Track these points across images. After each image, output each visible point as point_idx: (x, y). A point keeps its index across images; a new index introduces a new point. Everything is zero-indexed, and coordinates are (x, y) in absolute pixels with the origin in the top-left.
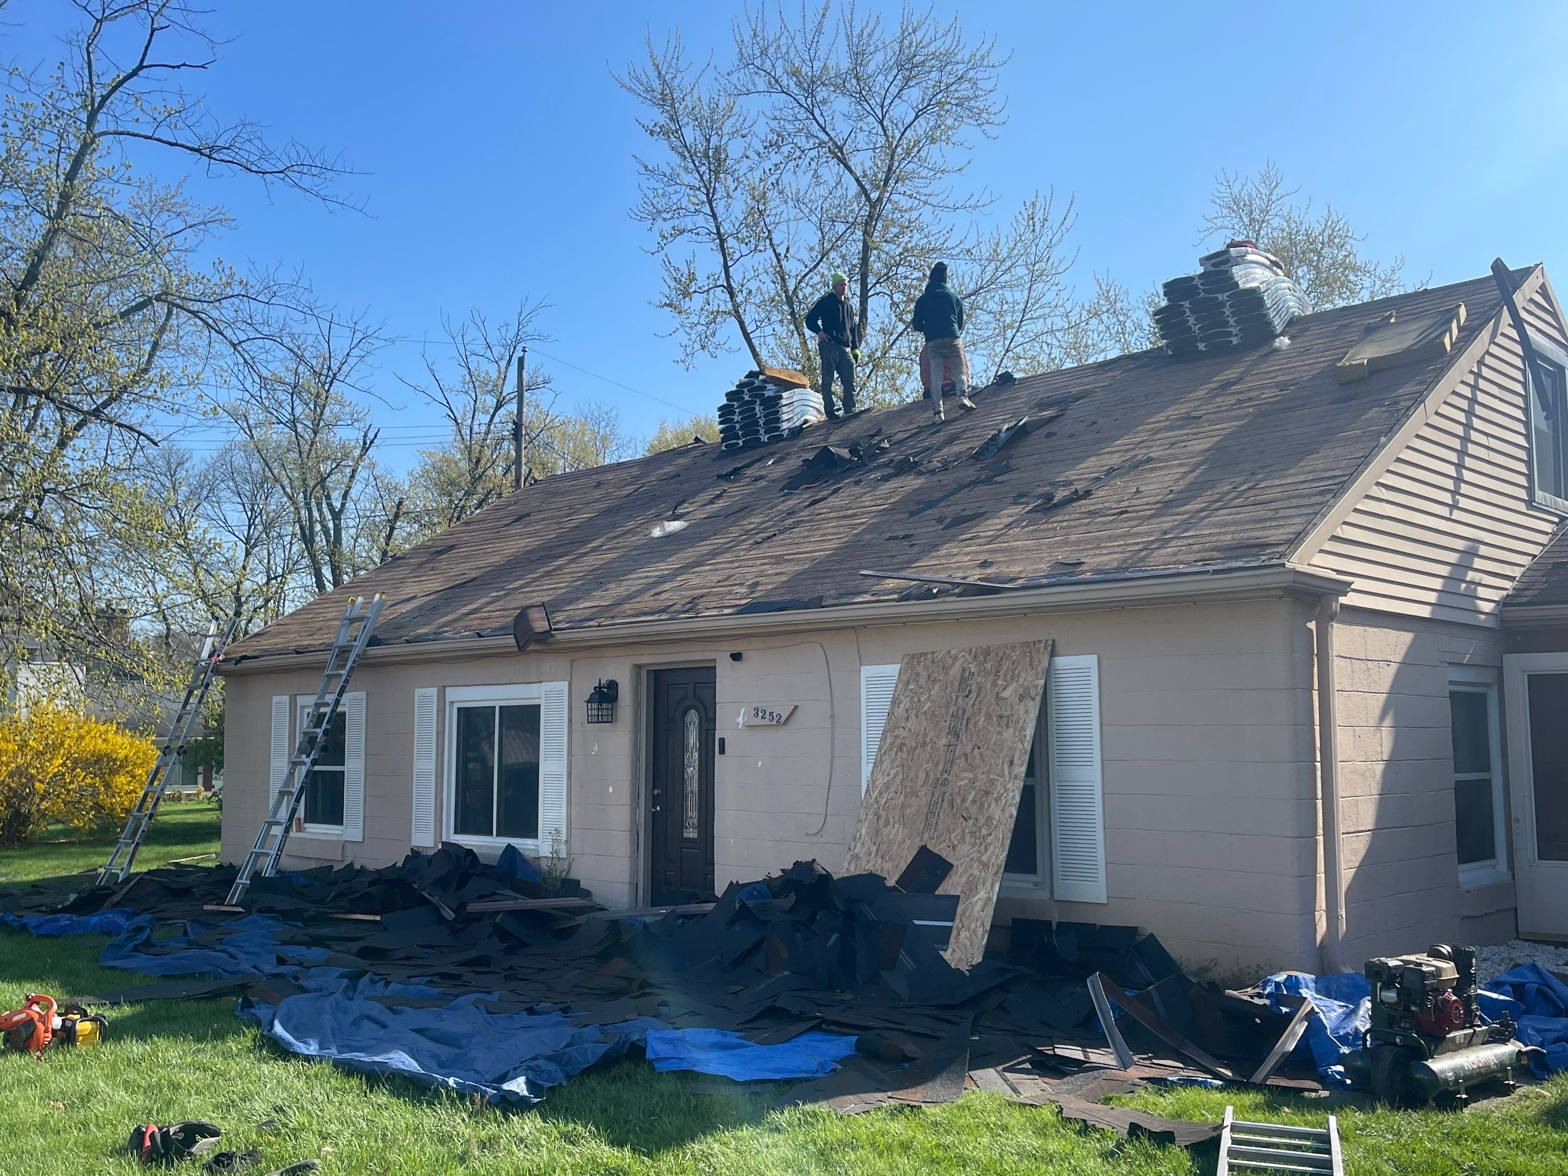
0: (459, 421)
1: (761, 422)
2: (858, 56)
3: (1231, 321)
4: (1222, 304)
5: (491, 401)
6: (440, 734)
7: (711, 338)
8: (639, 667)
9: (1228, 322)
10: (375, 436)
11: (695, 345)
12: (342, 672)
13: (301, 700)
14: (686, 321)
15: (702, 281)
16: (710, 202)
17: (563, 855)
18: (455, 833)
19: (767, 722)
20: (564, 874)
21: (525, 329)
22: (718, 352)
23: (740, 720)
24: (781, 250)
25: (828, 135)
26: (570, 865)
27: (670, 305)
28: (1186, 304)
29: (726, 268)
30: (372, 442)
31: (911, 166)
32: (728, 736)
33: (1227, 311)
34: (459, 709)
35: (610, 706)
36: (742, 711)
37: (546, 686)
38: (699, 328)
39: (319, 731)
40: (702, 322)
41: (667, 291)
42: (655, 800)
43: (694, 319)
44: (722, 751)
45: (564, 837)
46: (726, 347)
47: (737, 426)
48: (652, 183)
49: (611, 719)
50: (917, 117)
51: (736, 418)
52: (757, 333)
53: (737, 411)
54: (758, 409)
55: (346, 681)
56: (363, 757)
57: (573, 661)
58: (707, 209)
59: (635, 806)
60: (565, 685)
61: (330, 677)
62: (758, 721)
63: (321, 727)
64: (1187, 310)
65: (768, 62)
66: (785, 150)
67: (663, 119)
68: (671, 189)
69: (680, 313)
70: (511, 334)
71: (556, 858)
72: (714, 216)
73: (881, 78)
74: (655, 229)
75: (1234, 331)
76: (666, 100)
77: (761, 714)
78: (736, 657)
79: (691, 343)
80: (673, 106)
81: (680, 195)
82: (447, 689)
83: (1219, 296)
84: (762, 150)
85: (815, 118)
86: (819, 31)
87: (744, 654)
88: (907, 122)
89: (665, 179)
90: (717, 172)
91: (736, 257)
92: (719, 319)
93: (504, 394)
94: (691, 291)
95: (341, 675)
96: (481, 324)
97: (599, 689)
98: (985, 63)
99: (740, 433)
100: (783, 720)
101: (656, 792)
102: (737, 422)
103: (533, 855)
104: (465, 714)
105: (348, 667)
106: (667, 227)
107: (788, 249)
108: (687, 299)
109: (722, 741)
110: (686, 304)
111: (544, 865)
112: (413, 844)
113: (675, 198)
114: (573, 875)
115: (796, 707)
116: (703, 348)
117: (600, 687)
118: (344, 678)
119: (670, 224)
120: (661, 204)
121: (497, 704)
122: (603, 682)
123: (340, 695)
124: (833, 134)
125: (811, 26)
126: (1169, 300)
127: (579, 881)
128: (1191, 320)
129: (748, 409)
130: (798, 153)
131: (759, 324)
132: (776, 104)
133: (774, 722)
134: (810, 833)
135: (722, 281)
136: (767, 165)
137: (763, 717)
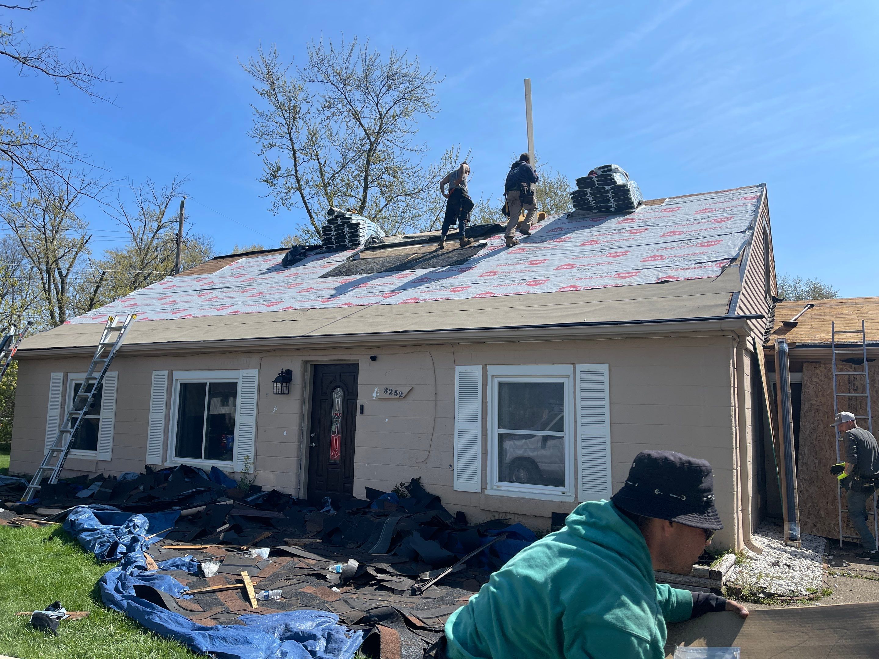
0: (136, 235)
1: (347, 236)
2: (368, 70)
3: (612, 200)
4: (608, 192)
5: (155, 226)
6: (169, 397)
7: (288, 200)
8: (306, 362)
9: (610, 201)
10: (89, 238)
11: (279, 203)
12: (106, 360)
13: (71, 376)
14: (275, 190)
15: (283, 171)
16: (290, 133)
17: (251, 471)
18: (175, 456)
19: (393, 396)
20: (252, 482)
21: (176, 190)
22: (291, 207)
23: (374, 395)
24: (322, 161)
25: (352, 107)
26: (255, 477)
27: (267, 181)
28: (588, 190)
29: (296, 167)
30: (87, 241)
31: (391, 127)
32: (365, 404)
33: (610, 195)
34: (181, 383)
35: (288, 384)
36: (376, 390)
37: (243, 372)
38: (282, 194)
39: (90, 395)
40: (284, 191)
41: (265, 175)
42: (312, 440)
43: (279, 189)
44: (362, 412)
45: (252, 460)
46: (296, 205)
47: (333, 237)
48: (260, 120)
49: (286, 392)
50: (395, 104)
51: (333, 233)
52: (310, 200)
53: (333, 229)
54: (346, 229)
55: (108, 365)
56: (114, 410)
57: (262, 358)
58: (288, 136)
59: (300, 443)
60: (256, 372)
61: (96, 363)
62: (387, 396)
63: (90, 392)
64: (589, 193)
65: (324, 67)
66: (333, 110)
67: (267, 88)
68: (271, 124)
69: (272, 186)
70: (168, 193)
71: (246, 473)
72: (291, 140)
73: (378, 83)
74: (260, 143)
75: (613, 205)
76: (270, 78)
77: (389, 392)
78: (374, 358)
79: (277, 201)
80: (272, 81)
81: (274, 128)
82: (174, 372)
83: (606, 187)
84: (321, 109)
85: (346, 98)
86: (350, 55)
87: (378, 357)
88: (390, 106)
89: (267, 118)
90: (294, 118)
91: (301, 162)
92: (292, 191)
93: (162, 223)
94: (278, 175)
95: (105, 362)
96: (151, 186)
97: (281, 374)
98: (431, 81)
99: (334, 242)
100: (404, 395)
101: (312, 435)
102: (333, 235)
103: (230, 471)
104: (185, 387)
105: (110, 357)
106: (267, 143)
107: (325, 161)
108: (276, 179)
109: (362, 407)
110: (275, 181)
111: (238, 478)
112: (147, 463)
113: (272, 128)
114: (257, 483)
115: (412, 388)
116: (284, 204)
117: (282, 373)
118: (107, 363)
119: (268, 141)
120: (264, 130)
121: (208, 382)
122: (284, 370)
123: (104, 373)
124: (353, 106)
125: (346, 52)
126: (579, 187)
127: (261, 487)
128: (590, 199)
129: (339, 229)
130: (338, 113)
131: (311, 195)
132: (327, 88)
133: (398, 396)
134: (419, 461)
135: (293, 172)
136: (323, 116)
137: (390, 394)
